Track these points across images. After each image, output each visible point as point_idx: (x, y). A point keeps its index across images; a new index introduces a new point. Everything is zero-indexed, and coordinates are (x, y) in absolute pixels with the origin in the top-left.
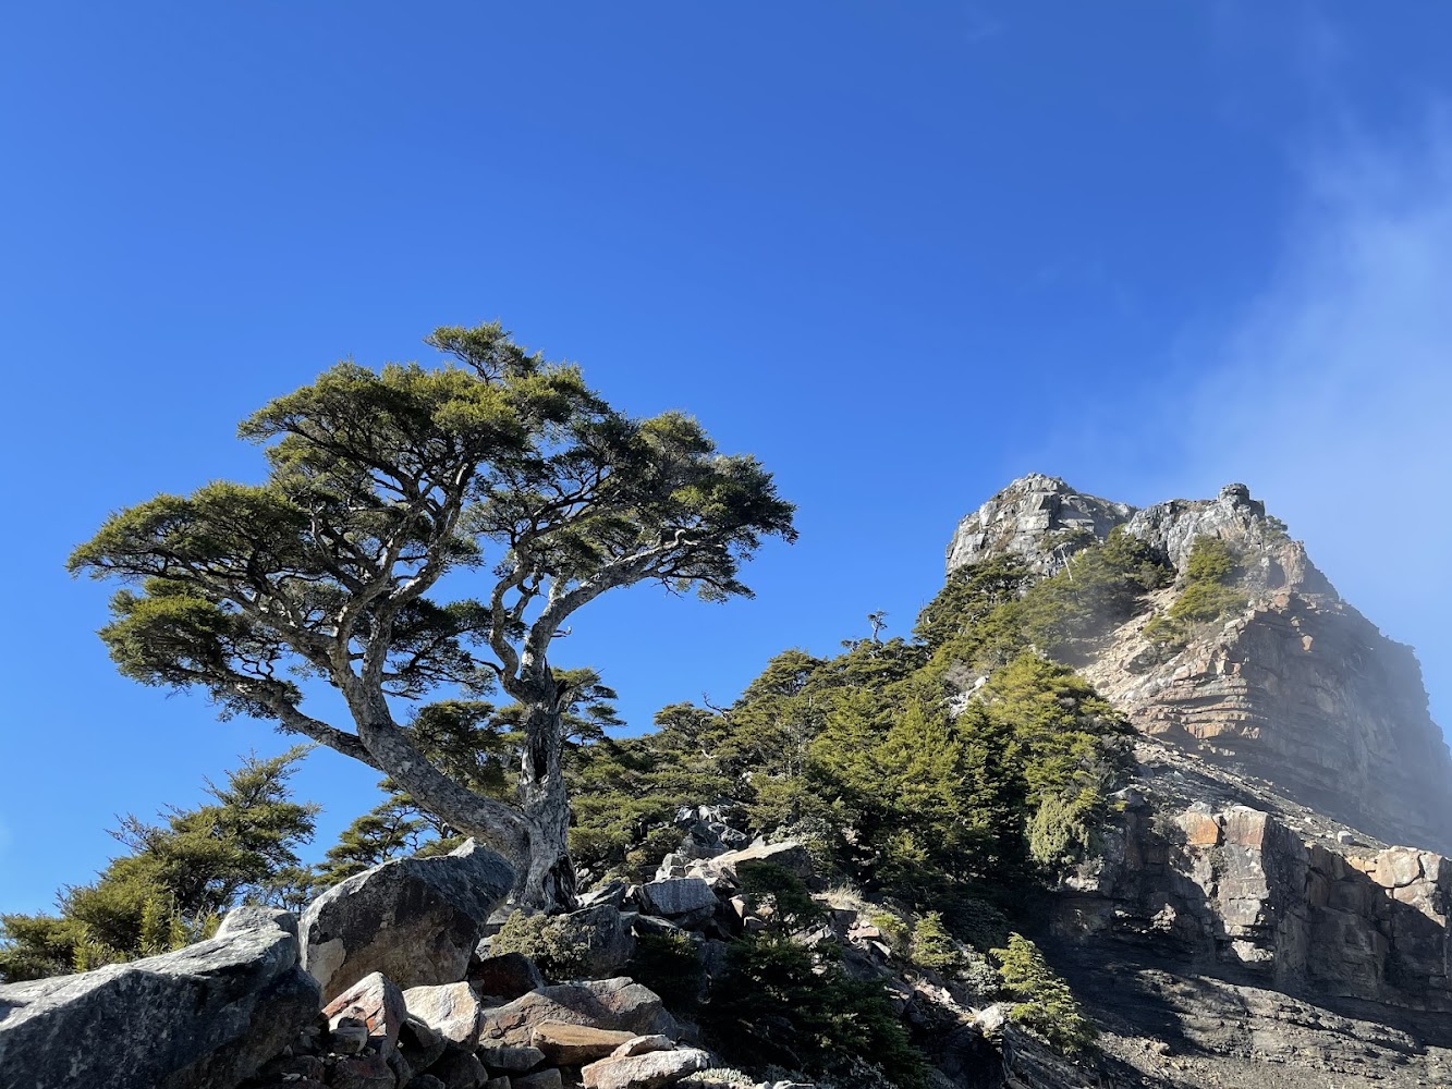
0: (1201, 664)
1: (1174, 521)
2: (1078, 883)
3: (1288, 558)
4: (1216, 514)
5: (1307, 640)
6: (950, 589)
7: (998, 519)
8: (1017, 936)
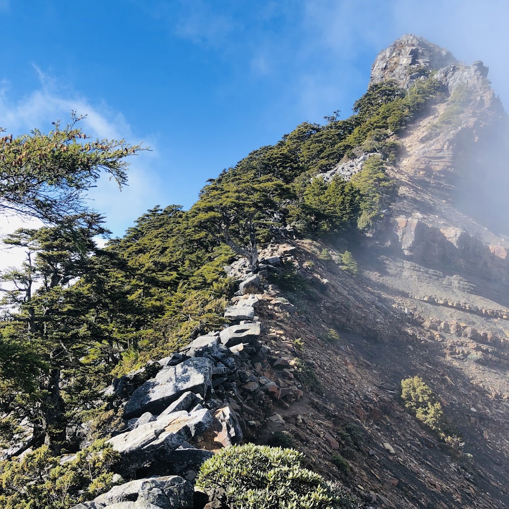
0: (439, 145)
1: (453, 74)
2: (368, 235)
3: (487, 97)
4: (468, 74)
5: (477, 138)
6: (367, 95)
7: (393, 56)
8: (347, 251)
